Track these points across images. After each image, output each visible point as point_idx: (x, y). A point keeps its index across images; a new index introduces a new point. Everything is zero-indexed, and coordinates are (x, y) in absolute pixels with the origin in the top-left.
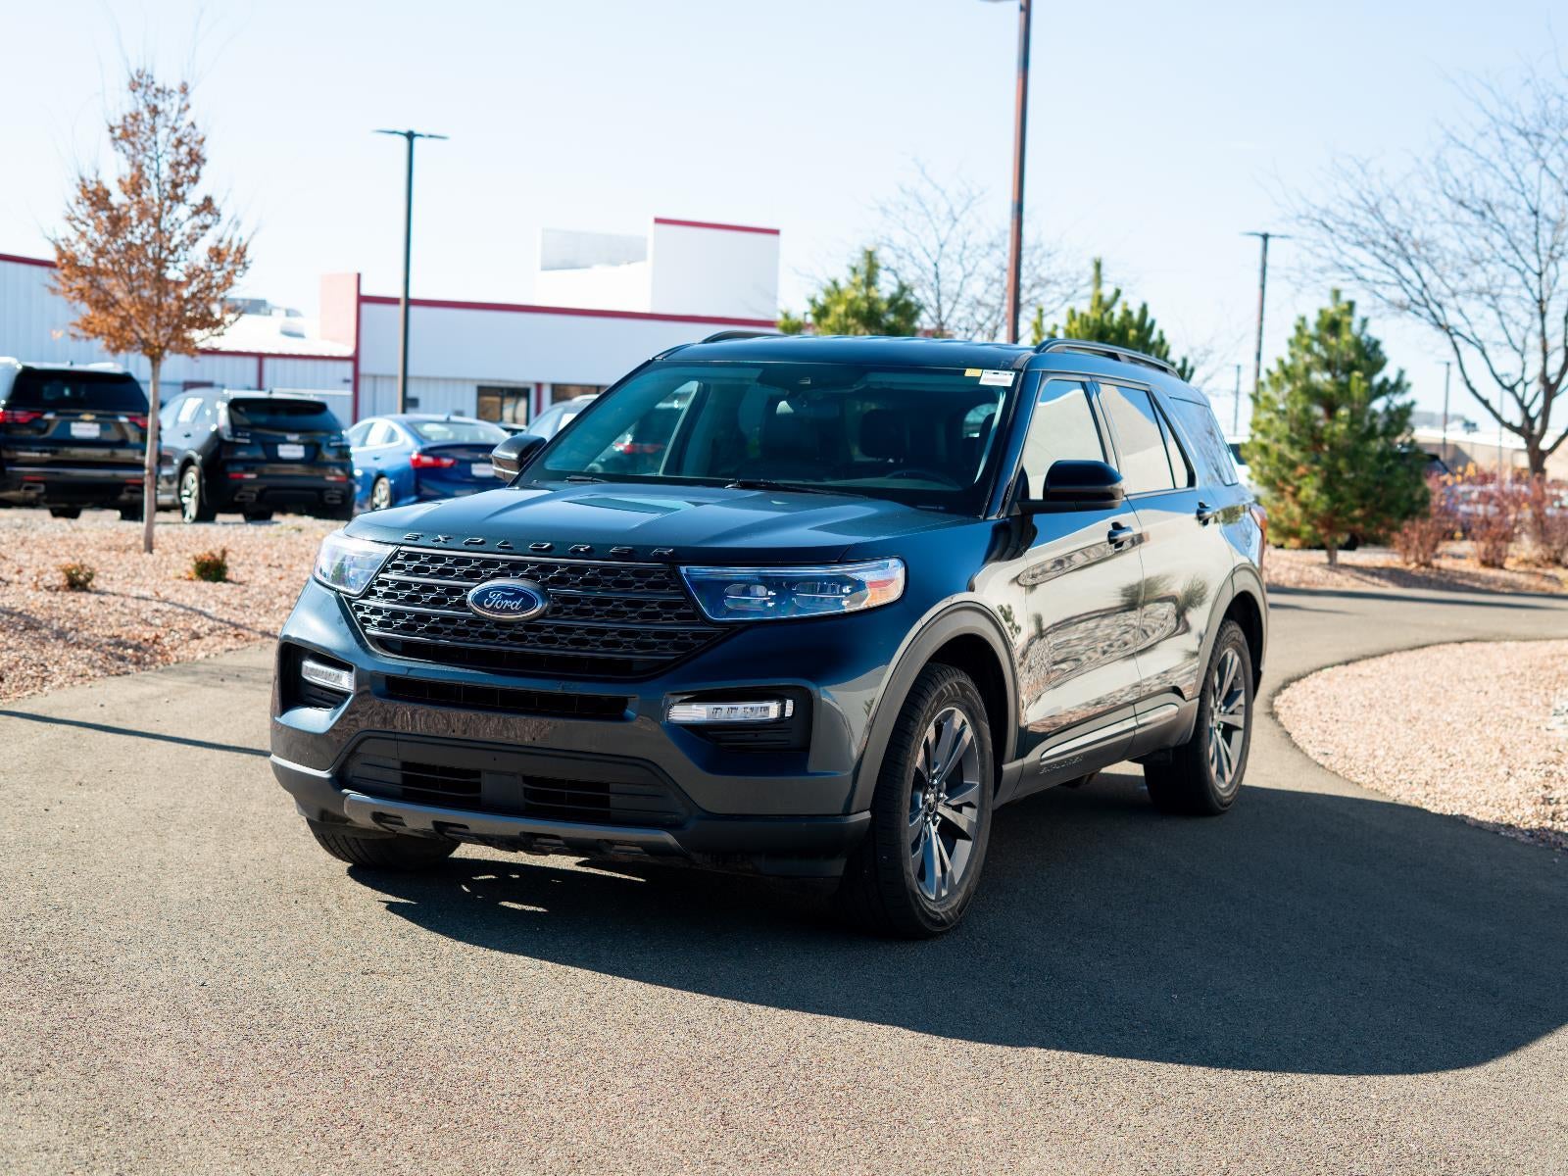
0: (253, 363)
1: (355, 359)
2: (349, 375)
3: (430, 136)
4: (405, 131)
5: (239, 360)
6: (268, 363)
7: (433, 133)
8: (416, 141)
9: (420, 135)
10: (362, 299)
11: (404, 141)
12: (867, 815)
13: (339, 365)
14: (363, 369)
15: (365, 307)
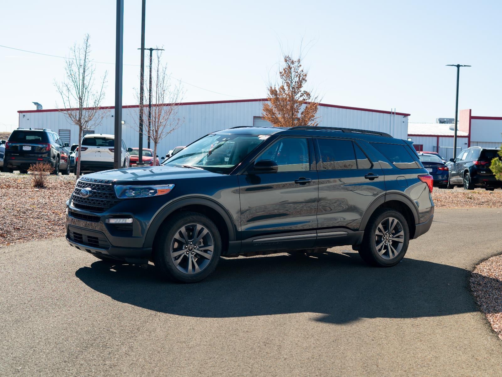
0: (436, 138)
1: (469, 137)
2: (467, 142)
3: (465, 66)
4: (457, 65)
5: (431, 138)
6: (440, 138)
7: (465, 65)
8: (460, 68)
9: (462, 66)
10: (471, 118)
11: (456, 68)
12: (151, 248)
13: (464, 139)
14: (471, 140)
15: (472, 120)
